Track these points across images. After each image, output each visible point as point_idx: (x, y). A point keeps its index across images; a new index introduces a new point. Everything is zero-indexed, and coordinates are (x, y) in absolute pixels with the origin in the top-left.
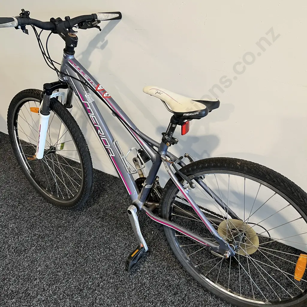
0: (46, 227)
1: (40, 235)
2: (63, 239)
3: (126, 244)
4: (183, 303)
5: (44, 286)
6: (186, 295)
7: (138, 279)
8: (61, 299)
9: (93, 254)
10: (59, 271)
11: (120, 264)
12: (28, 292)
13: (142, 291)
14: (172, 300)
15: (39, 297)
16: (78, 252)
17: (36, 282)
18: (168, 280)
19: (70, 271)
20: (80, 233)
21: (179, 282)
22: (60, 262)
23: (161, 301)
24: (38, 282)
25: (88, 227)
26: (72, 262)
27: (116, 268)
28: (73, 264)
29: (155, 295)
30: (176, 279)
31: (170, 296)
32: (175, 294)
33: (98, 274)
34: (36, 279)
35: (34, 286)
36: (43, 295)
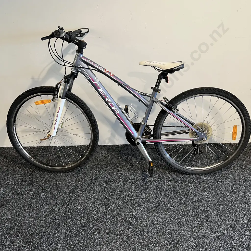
0: (69, 185)
1: (70, 191)
2: (88, 186)
3: (128, 173)
4: (183, 184)
5: (102, 211)
6: (181, 180)
7: (152, 185)
8: (120, 212)
9: (115, 185)
10: (104, 201)
11: (135, 183)
12: (96, 218)
13: (159, 188)
14: (177, 185)
15: (105, 217)
16: (105, 188)
17: (96, 212)
18: (166, 178)
19: (110, 198)
20: (95, 179)
21: (173, 177)
22: (100, 197)
23: (172, 188)
24: (97, 211)
25: (97, 174)
26: (107, 194)
27: (135, 185)
28: (108, 194)
29: (167, 187)
30: (170, 176)
31: (174, 184)
32: (176, 182)
33: (128, 192)
34: (94, 211)
35: (97, 214)
36: (107, 215)
